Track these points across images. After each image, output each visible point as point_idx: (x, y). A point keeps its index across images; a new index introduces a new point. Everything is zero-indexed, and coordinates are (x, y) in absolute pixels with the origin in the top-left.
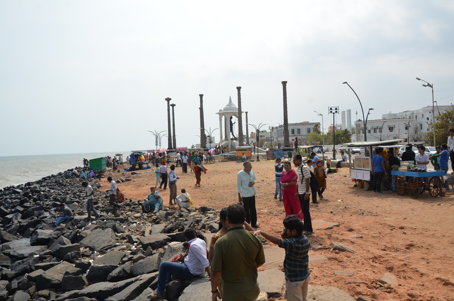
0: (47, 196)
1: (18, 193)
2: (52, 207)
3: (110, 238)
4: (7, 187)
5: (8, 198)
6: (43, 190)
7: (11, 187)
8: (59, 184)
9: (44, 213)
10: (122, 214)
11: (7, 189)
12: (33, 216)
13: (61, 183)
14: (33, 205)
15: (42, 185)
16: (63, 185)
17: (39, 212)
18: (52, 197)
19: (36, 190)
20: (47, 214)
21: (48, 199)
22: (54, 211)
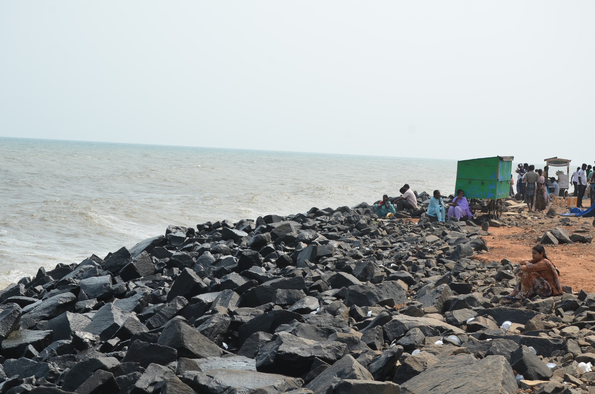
0: (318, 254)
1: (238, 239)
2: (330, 287)
3: (500, 384)
4: (209, 224)
5: (207, 249)
6: (307, 238)
7: (217, 225)
8: (356, 227)
9: (304, 297)
10: (548, 329)
11: (206, 229)
12: (272, 304)
13: (364, 225)
14: (274, 274)
15: (307, 224)
16: (368, 232)
17: (289, 293)
18: (333, 259)
19: (289, 234)
20: (311, 303)
21: (319, 263)
22: (334, 298)
